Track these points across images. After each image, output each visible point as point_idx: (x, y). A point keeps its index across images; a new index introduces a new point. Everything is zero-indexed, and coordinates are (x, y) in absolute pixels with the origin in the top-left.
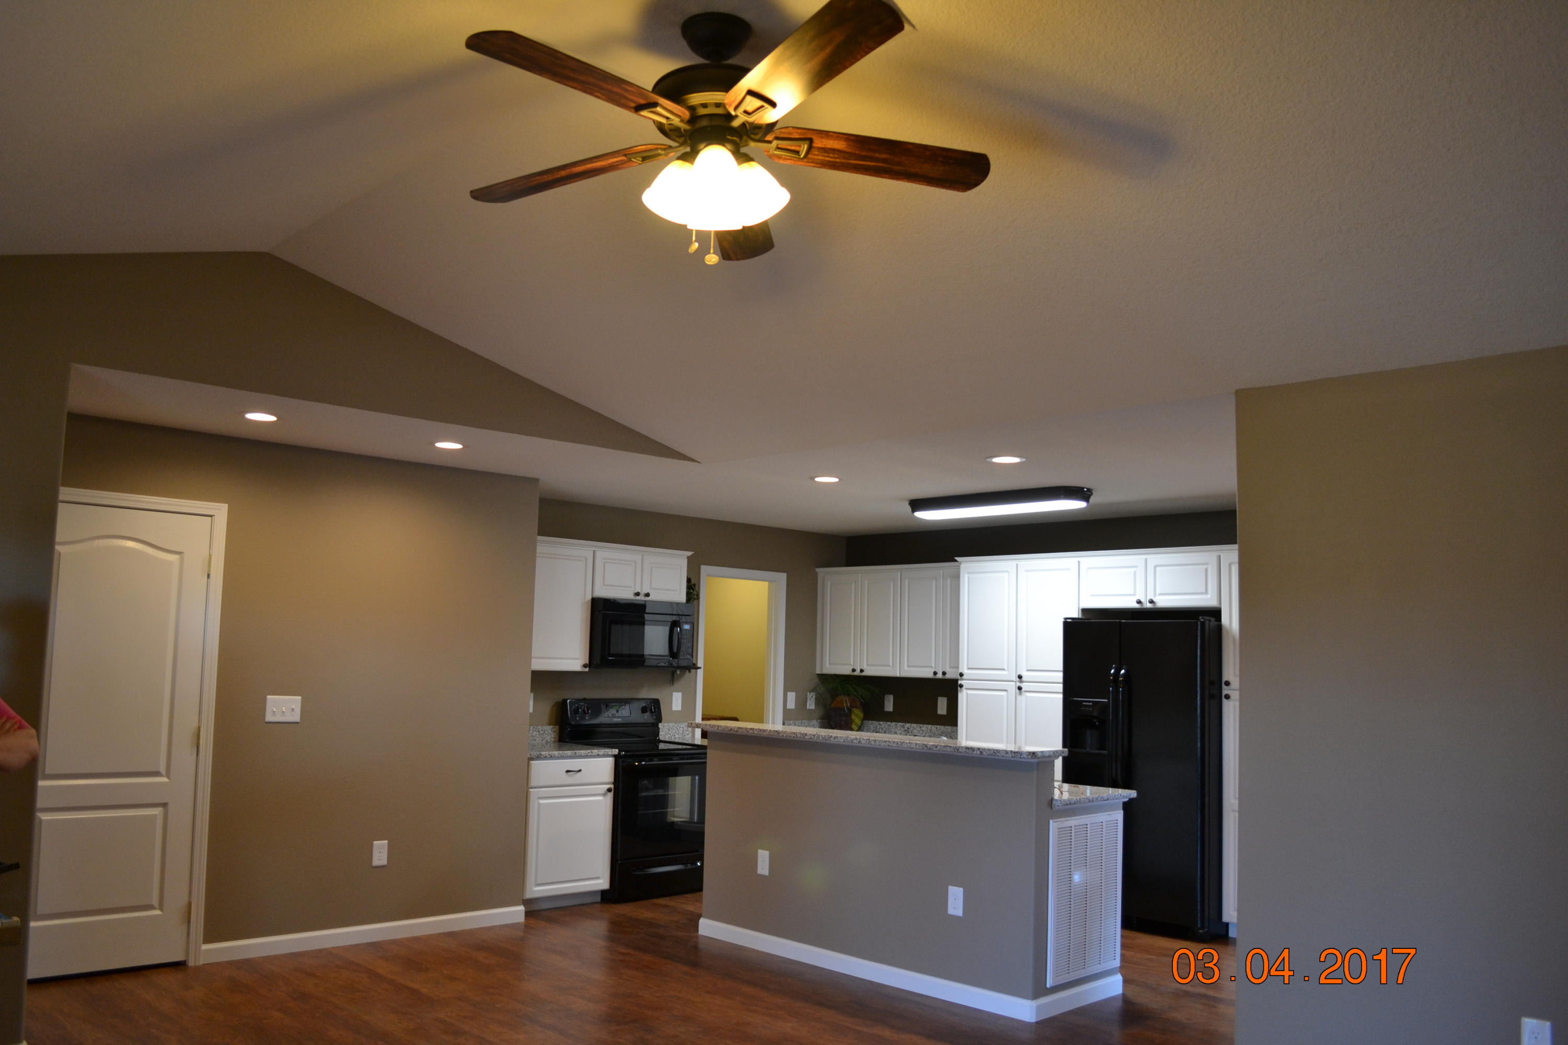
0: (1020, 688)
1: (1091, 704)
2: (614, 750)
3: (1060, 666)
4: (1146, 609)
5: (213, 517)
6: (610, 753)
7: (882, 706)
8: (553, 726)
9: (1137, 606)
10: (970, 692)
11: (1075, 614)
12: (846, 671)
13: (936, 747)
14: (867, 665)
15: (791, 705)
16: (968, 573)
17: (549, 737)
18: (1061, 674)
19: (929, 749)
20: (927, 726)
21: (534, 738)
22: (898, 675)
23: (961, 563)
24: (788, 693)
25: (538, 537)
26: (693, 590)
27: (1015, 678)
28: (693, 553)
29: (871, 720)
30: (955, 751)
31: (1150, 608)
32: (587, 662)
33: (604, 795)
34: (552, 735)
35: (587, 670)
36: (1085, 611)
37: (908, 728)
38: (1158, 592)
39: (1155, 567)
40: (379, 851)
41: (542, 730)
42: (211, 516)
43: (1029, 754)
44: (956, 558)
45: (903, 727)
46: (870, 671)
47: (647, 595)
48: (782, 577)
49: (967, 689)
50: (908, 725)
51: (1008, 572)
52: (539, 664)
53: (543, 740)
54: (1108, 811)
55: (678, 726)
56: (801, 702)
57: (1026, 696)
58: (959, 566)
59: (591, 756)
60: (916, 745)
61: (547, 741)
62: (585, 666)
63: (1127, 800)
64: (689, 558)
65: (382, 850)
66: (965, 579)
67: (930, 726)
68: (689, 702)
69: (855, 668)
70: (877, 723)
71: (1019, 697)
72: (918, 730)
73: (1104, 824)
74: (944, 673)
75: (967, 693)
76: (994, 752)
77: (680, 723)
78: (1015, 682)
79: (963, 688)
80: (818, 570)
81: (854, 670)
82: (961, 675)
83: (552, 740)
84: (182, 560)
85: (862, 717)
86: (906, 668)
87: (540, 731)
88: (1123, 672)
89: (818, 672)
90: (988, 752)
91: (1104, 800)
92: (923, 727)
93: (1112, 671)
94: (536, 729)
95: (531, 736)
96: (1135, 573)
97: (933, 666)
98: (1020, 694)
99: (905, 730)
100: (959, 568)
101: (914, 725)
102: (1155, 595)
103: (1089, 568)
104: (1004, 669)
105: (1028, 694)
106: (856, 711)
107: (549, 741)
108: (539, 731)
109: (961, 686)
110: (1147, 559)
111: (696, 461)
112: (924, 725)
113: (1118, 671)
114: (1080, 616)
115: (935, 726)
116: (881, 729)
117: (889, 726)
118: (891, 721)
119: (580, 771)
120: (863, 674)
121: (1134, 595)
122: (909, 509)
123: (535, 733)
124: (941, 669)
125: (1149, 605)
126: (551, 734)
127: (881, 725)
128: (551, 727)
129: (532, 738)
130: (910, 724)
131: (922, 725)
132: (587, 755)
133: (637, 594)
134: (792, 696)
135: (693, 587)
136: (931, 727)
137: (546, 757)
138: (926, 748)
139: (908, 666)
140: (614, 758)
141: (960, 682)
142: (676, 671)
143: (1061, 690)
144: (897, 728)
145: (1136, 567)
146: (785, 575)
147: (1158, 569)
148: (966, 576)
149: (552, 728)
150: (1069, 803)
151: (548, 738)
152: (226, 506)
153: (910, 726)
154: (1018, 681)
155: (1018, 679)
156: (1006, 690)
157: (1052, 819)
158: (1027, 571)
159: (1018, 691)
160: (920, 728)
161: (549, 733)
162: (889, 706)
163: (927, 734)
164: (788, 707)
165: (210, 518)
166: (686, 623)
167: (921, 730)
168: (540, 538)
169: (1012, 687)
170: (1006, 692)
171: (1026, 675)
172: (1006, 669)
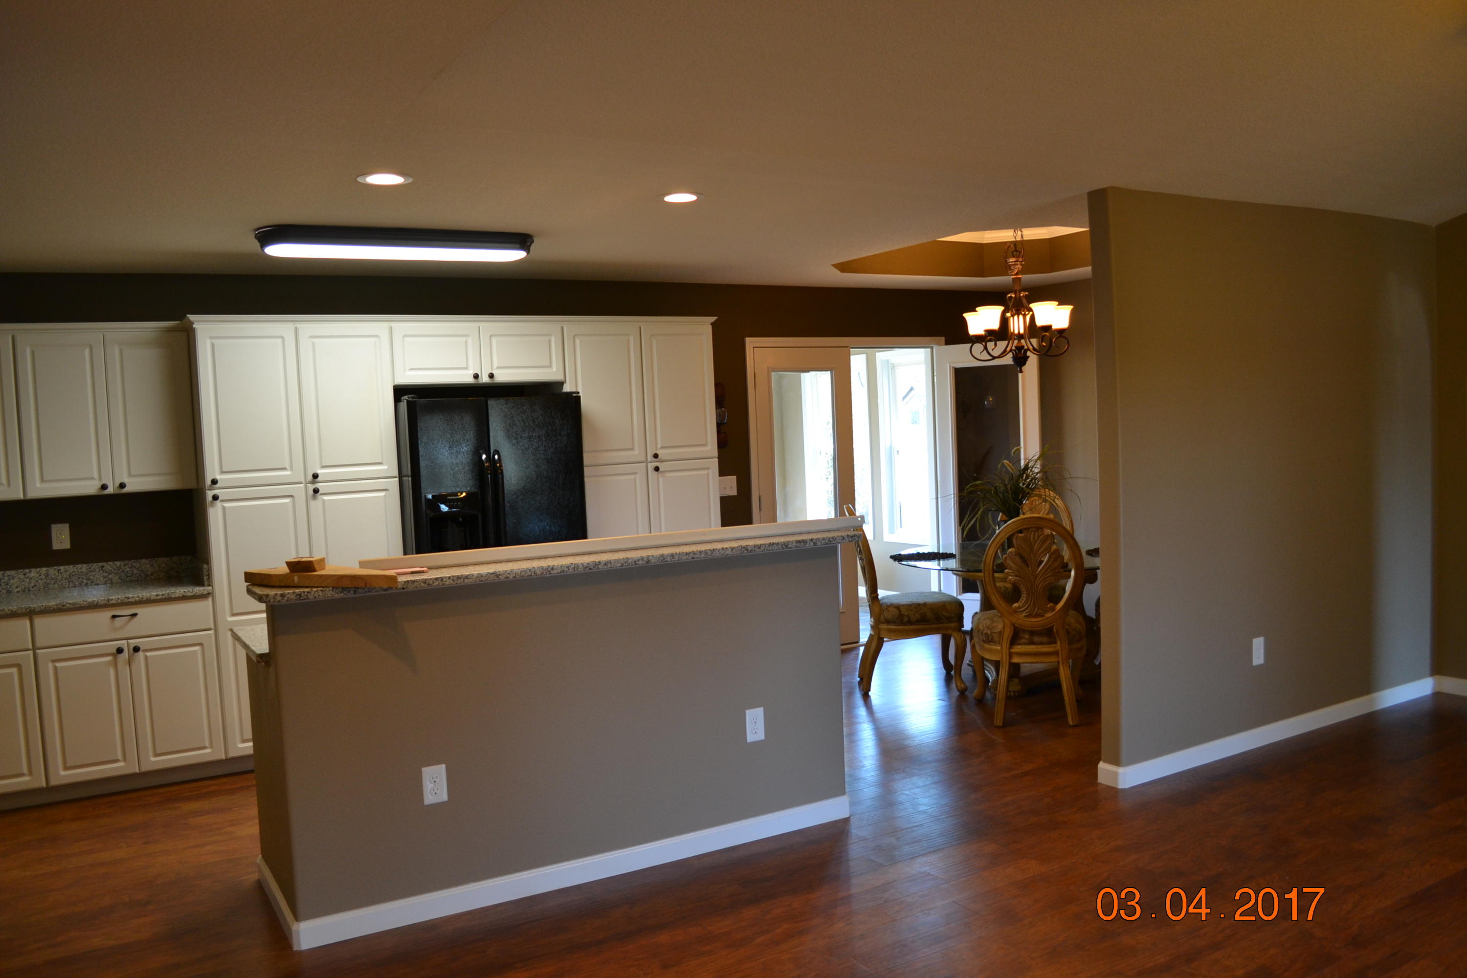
0: (313, 491)
3: (392, 453)
4: (483, 384)
9: (475, 381)
10: (229, 504)
13: (760, 548)
16: (211, 338)
18: (394, 465)
19: (750, 552)
23: (194, 323)
27: (306, 478)
30: (783, 548)
31: (492, 384)
38: (494, 365)
39: (491, 335)
49: (223, 501)
51: (281, 337)
57: (323, 500)
60: (732, 550)
74: (122, 486)
75: (224, 507)
78: (306, 483)
79: (218, 501)
82: (213, 482)
86: (38, 484)
90: (823, 542)
96: (467, 342)
97: (97, 476)
98: (314, 498)
102: (492, 369)
103: (405, 336)
104: (285, 469)
105: (326, 498)
109: (215, 498)
110: (480, 327)
113: (490, 456)
121: (467, 368)
124: (114, 481)
125: (489, 380)
138: (746, 552)
139: (43, 482)
141: (211, 493)
145: (467, 336)
147: (494, 338)
148: (208, 342)
154: (311, 482)
155: (310, 479)
156: (292, 496)
159: (312, 495)
162: (62, 541)
169: (301, 491)
170: (291, 498)
171: (321, 473)
172: (287, 468)
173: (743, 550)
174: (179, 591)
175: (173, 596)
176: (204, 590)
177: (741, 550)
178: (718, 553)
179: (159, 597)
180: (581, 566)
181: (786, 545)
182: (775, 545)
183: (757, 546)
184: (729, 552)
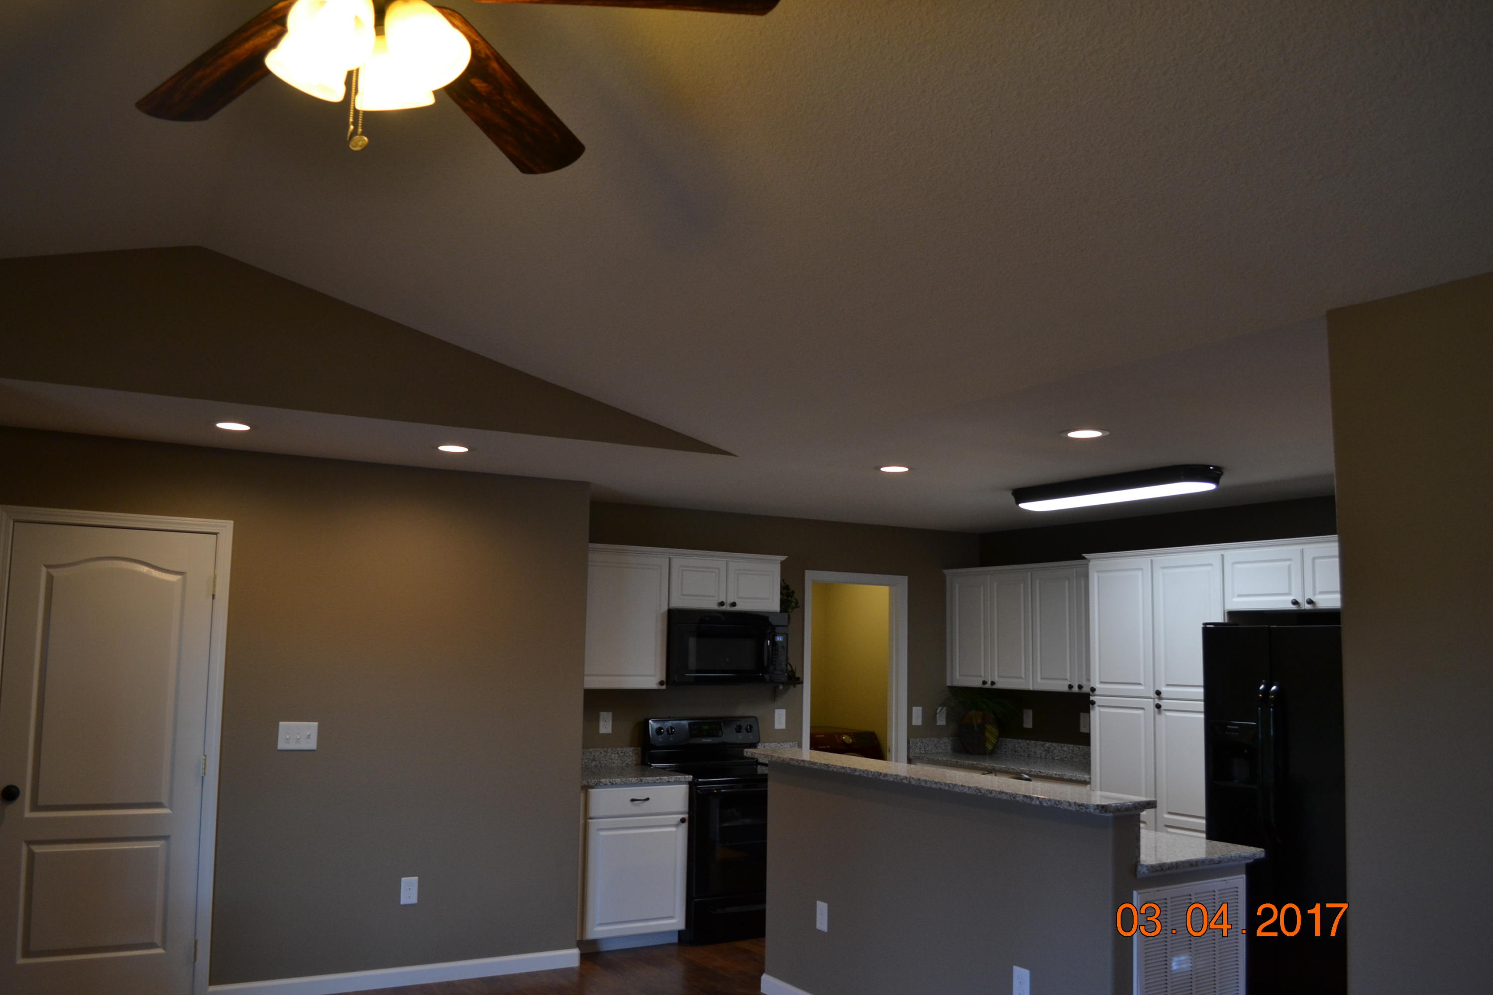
0: (1158, 706)
1: (1237, 727)
2: (687, 776)
3: (1199, 679)
4: (1305, 610)
5: (218, 535)
6: (683, 780)
7: (1021, 721)
8: (634, 748)
9: (1293, 607)
10: (1103, 710)
11: (1218, 617)
12: (976, 683)
14: (999, 677)
15: (917, 721)
16: (1098, 572)
17: (630, 759)
18: (1202, 690)
20: (1068, 745)
21: (613, 761)
22: (1031, 689)
23: (1090, 561)
24: (914, 708)
25: (590, 544)
26: (792, 598)
27: (1152, 694)
28: (787, 557)
29: (1009, 738)
31: (1309, 610)
32: (664, 679)
33: (677, 826)
34: (634, 757)
35: (664, 687)
36: (1232, 614)
37: (1048, 748)
38: (1318, 590)
39: (1314, 559)
40: (408, 888)
41: (622, 752)
42: (216, 534)
43: (1096, 807)
44: (1083, 555)
45: (1043, 746)
46: (1004, 683)
47: (734, 604)
48: (903, 582)
49: (1100, 706)
50: (1048, 744)
51: (1141, 569)
52: (594, 682)
53: (623, 763)
54: (1222, 877)
55: (782, 746)
56: (929, 717)
57: (1166, 715)
58: (1088, 564)
59: (660, 782)
61: (628, 764)
62: (661, 683)
63: (1251, 861)
64: (782, 563)
65: (411, 887)
66: (1094, 578)
67: (1072, 745)
68: (794, 720)
69: (986, 680)
70: (1016, 741)
71: (1157, 716)
72: (1059, 750)
73: (1217, 893)
74: (1080, 687)
75: (1100, 712)
76: (1055, 803)
77: (783, 743)
78: (1154, 699)
79: (1096, 705)
80: (946, 571)
81: (984, 683)
82: (1093, 690)
83: (634, 762)
84: (184, 582)
85: (997, 735)
86: (1039, 680)
87: (620, 753)
88: (1274, 688)
89: (949, 684)
91: (1214, 863)
92: (1064, 746)
93: (1262, 687)
94: (615, 751)
95: (609, 759)
96: (1289, 567)
97: (1068, 677)
98: (1160, 713)
99: (1045, 750)
100: (1088, 567)
101: (1055, 744)
102: (1314, 594)
103: (1235, 563)
104: (1140, 684)
105: (1168, 714)
106: (988, 727)
107: (630, 763)
108: (618, 753)
109: (1093, 703)
110: (1303, 549)
111: (735, 455)
112: (1066, 745)
113: (1268, 687)
114: (1226, 621)
115: (1077, 746)
116: (1019, 749)
117: (1028, 744)
118: (1030, 739)
119: (648, 799)
120: (995, 687)
121: (1289, 594)
122: (1013, 499)
123: (613, 755)
124: (1077, 683)
125: (1308, 607)
126: (632, 757)
127: (1019, 743)
128: (632, 748)
129: (610, 760)
130: (1050, 743)
131: (1063, 745)
132: (655, 782)
133: (722, 604)
134: (917, 711)
135: (791, 594)
136: (1073, 747)
137: (606, 784)
139: (1042, 678)
140: (688, 785)
141: (1092, 698)
142: (778, 687)
143: (1202, 709)
144: (1037, 747)
145: (1290, 560)
146: (906, 577)
147: (1317, 561)
148: (1096, 575)
149: (633, 750)
150: (1160, 869)
151: (629, 761)
152: (232, 522)
153: (1051, 745)
154: (1157, 698)
155: (1156, 696)
156: (1143, 709)
157: (1136, 890)
158: (1164, 568)
159: (1156, 709)
160: (1061, 747)
161: (630, 755)
162: (1028, 722)
163: (1069, 754)
164: (914, 723)
165: (215, 536)
166: (781, 634)
167: (1062, 750)
168: (591, 545)
169: (1150, 704)
170: (1143, 710)
171: (1165, 691)
172: (1142, 683)
173: (978, 791)
174: (1068, 774)
175: (1074, 778)
176: (1082, 777)
177: (976, 791)
178: (958, 789)
179: (1057, 776)
180: (876, 774)
181: (1014, 796)
182: (1004, 794)
183: (989, 790)
184: (966, 790)
